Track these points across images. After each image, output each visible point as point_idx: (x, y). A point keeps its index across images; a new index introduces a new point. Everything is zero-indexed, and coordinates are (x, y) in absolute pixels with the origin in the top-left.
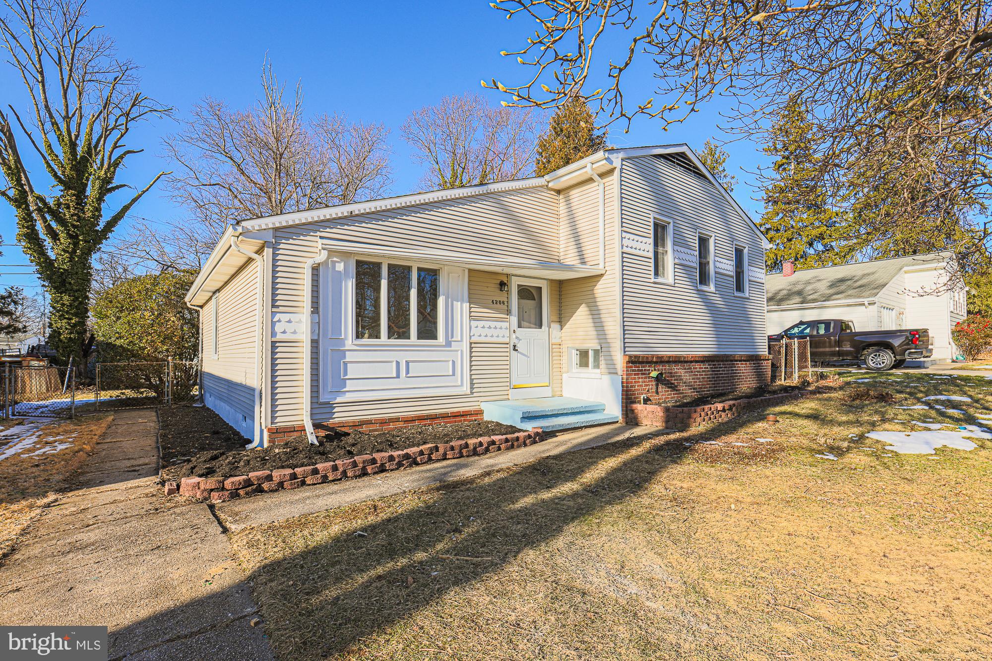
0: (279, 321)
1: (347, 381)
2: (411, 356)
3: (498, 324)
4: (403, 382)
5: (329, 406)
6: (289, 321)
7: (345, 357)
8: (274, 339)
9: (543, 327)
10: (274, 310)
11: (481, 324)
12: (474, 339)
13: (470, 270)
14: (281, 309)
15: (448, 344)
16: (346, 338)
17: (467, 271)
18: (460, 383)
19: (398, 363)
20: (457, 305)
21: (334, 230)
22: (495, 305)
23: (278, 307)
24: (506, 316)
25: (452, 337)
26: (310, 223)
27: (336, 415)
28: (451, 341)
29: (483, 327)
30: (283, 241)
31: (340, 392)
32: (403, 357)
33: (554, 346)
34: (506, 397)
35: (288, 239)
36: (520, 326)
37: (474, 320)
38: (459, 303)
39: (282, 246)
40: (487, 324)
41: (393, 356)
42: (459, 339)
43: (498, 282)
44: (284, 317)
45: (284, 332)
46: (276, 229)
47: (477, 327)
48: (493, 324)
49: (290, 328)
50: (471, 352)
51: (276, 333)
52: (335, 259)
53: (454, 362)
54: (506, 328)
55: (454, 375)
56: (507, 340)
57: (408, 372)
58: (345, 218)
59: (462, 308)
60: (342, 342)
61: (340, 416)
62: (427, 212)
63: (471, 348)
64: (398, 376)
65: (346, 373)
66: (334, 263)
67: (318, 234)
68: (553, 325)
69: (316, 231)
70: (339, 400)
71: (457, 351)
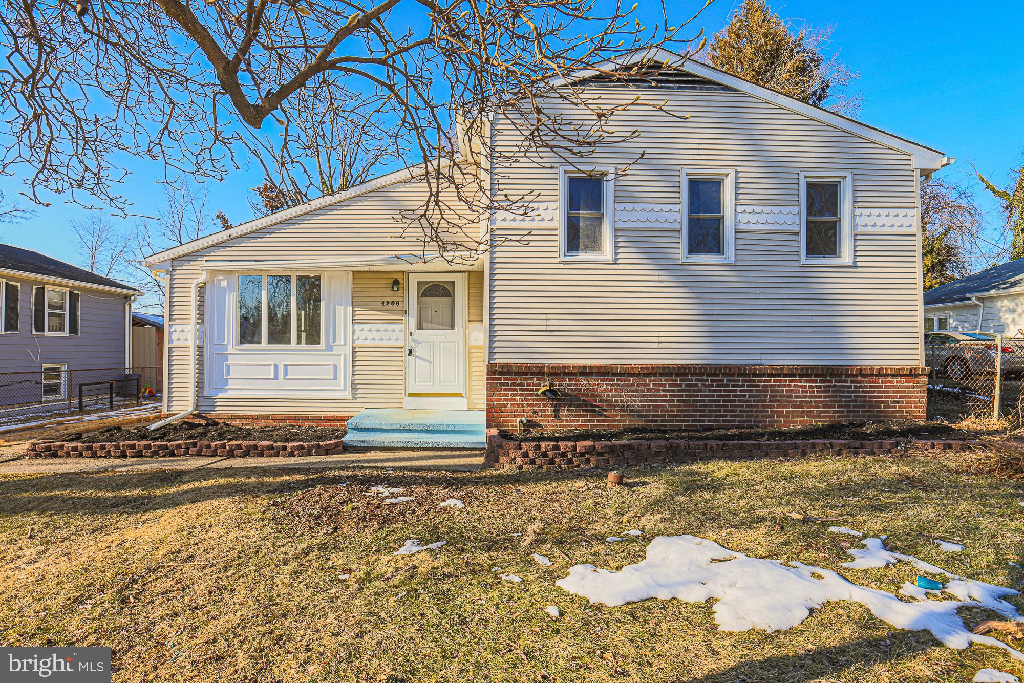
0: (175, 331)
1: (229, 380)
2: (289, 360)
3: (390, 327)
4: (281, 383)
5: (212, 400)
6: (183, 331)
7: (227, 360)
8: (170, 346)
9: (456, 328)
10: (171, 322)
11: (366, 327)
12: (357, 343)
13: (354, 273)
14: (177, 322)
15: (329, 348)
16: (229, 344)
17: (351, 274)
18: (342, 387)
19: (276, 366)
20: (340, 309)
21: (218, 253)
22: (385, 307)
23: (174, 320)
24: (401, 318)
25: (334, 341)
26: (198, 251)
27: (217, 409)
28: (332, 346)
29: (370, 330)
30: (178, 268)
31: (222, 390)
32: (281, 361)
33: (473, 351)
34: (400, 405)
35: (181, 266)
36: (420, 327)
37: (358, 323)
38: (342, 307)
39: (177, 272)
40: (374, 327)
41: (271, 360)
42: (342, 343)
43: (391, 281)
44: (179, 328)
45: (179, 340)
46: (173, 260)
47: (362, 330)
48: (382, 327)
49: (183, 336)
50: (354, 357)
51: (173, 341)
52: (220, 277)
53: (335, 366)
54: (401, 331)
55: (335, 378)
56: (401, 343)
57: (286, 374)
58: (227, 241)
59: (343, 312)
60: (225, 347)
61: (221, 410)
62: (306, 222)
63: (354, 352)
64: (276, 378)
65: (228, 374)
66: (219, 280)
67: (205, 258)
68: (472, 325)
69: (203, 256)
70: (220, 395)
71: (340, 355)
